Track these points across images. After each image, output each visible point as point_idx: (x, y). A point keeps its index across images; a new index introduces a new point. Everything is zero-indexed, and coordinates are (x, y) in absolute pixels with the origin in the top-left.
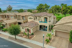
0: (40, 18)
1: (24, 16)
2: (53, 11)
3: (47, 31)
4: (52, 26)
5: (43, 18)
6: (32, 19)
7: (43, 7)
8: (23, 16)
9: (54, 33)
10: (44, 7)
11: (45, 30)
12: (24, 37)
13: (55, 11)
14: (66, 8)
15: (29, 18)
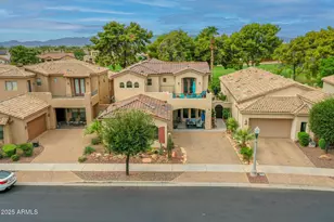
0: (163, 83)
1: (84, 78)
3: (203, 127)
5: (179, 80)
6: (137, 85)
7: (127, 37)
8: (74, 78)
11: (194, 127)
12: (147, 160)
15: (122, 86)
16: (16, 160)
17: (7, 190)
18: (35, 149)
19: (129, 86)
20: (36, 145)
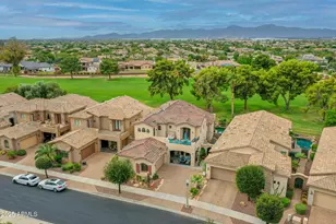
0: (171, 130)
1: (120, 121)
2: (205, 89)
3: (189, 164)
4: (202, 149)
5: (179, 128)
6: (148, 131)
9: (208, 172)
10: (175, 73)
11: (184, 163)
12: (136, 185)
13: (213, 89)
14: (247, 79)
15: (139, 130)
16: (71, 173)
17: (62, 191)
18: (83, 167)
19: (144, 130)
20: (84, 164)
